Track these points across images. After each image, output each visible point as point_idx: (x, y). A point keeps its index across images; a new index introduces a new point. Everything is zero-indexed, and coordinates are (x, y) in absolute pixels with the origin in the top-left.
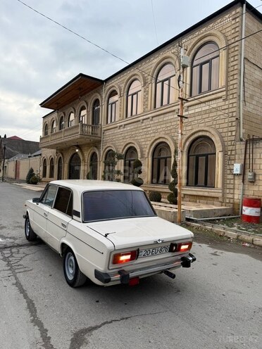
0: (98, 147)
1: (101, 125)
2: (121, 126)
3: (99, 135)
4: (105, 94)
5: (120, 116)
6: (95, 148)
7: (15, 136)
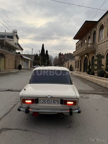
0: (95, 53)
1: (96, 43)
2: (105, 41)
3: (95, 48)
4: (98, 27)
5: (104, 37)
6: (93, 54)
7: (70, 53)
